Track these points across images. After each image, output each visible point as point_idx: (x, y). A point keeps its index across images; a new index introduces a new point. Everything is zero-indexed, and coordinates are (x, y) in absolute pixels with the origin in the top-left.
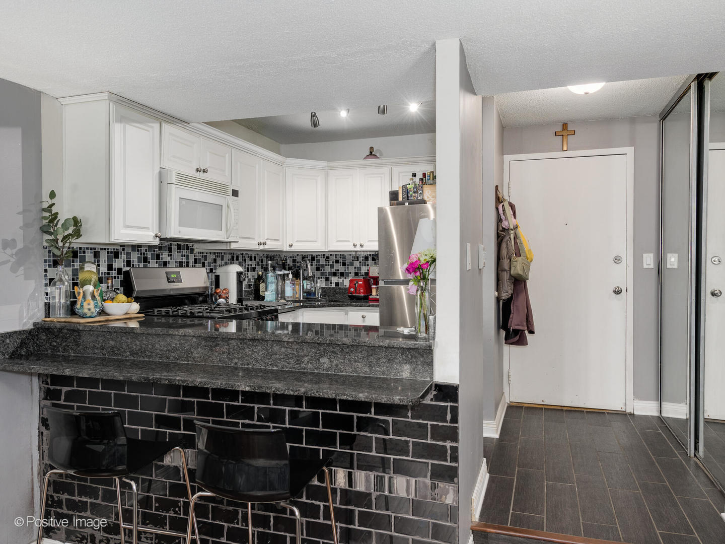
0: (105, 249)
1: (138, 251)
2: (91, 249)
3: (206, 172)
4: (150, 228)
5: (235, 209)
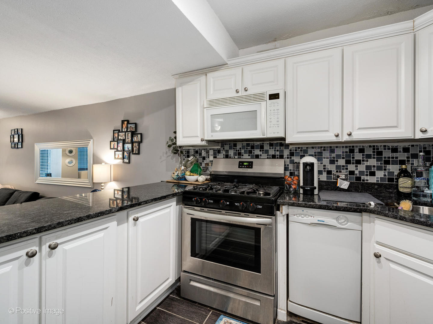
0: (212, 149)
1: (234, 149)
2: (205, 149)
3: (247, 90)
4: (199, 136)
5: (274, 110)
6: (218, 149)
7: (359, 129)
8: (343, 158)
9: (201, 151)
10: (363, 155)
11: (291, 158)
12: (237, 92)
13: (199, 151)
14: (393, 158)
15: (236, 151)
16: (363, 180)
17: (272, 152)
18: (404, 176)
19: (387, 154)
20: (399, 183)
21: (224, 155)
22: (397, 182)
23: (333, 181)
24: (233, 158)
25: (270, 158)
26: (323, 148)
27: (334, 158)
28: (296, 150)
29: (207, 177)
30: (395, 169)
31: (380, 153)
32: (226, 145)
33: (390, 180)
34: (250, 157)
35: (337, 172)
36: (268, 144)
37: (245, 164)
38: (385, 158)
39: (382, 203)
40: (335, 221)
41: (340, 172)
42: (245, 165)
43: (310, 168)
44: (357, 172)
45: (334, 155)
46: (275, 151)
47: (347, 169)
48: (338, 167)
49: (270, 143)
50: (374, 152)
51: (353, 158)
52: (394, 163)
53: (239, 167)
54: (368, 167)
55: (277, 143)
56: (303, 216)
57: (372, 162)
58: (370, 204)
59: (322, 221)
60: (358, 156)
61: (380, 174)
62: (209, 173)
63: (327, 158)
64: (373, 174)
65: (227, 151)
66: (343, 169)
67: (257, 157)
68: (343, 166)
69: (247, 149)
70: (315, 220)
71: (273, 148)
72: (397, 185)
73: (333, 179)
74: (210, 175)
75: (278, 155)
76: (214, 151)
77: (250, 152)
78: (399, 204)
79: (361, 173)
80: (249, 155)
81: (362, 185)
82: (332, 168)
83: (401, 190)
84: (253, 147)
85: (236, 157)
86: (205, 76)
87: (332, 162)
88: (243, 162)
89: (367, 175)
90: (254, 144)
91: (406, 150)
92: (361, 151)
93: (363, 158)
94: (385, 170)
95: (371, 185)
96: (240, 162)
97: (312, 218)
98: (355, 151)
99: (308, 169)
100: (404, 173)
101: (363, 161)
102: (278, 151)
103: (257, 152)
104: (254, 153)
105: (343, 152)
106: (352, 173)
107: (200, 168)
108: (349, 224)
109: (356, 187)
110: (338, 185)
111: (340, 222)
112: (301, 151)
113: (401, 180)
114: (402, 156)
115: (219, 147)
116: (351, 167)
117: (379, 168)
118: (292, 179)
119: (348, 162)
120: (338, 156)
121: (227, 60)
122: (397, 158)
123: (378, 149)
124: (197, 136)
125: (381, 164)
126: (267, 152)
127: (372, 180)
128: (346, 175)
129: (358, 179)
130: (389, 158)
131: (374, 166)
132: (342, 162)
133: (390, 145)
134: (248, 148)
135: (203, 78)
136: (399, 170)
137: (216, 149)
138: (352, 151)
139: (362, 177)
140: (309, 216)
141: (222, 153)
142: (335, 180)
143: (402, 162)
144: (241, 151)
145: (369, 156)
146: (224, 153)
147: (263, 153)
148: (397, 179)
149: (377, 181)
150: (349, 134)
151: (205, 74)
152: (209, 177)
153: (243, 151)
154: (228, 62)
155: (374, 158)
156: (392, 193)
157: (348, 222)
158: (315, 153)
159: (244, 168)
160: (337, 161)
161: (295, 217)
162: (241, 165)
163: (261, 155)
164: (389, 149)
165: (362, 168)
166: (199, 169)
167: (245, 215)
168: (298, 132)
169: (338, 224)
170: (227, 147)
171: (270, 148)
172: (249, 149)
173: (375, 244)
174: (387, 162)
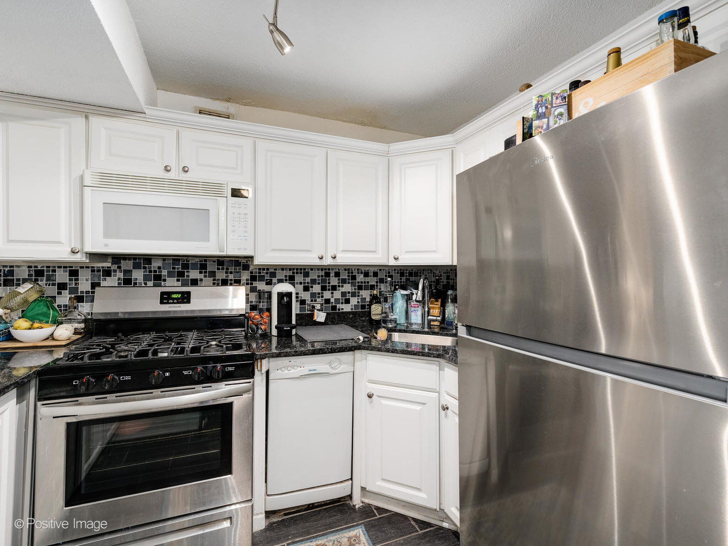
2: (65, 267)
3: (186, 172)
4: (64, 242)
5: (240, 214)
6: (103, 267)
7: (343, 251)
8: (319, 284)
9: (54, 271)
10: (339, 280)
11: (251, 284)
12: (167, 169)
13: (48, 271)
14: (365, 282)
15: (150, 272)
16: (339, 310)
17: (221, 275)
18: (376, 303)
19: (360, 278)
20: (372, 310)
21: (119, 279)
22: (370, 308)
23: (308, 313)
24: (143, 285)
25: (218, 285)
26: (295, 271)
27: (308, 283)
28: (260, 273)
29: (76, 325)
30: (366, 294)
31: (354, 278)
32: (126, 260)
33: (363, 307)
34: (180, 283)
35: (312, 301)
36: (214, 261)
37: (174, 296)
38: (358, 282)
39: (368, 336)
40: (327, 366)
41: (315, 301)
42: (174, 299)
43: (288, 299)
44: (332, 300)
45: (308, 280)
46: (227, 273)
47: (322, 297)
48: (313, 295)
49: (217, 260)
50: (348, 276)
51: (329, 283)
52: (366, 289)
53: (162, 303)
54: (343, 294)
55: (231, 260)
56: (289, 368)
57: (347, 288)
58: (359, 339)
59: (314, 370)
60: (334, 281)
61: (354, 301)
62: (83, 318)
63: (301, 283)
64: (347, 301)
65: (129, 272)
66: (319, 297)
67: (195, 282)
68: (319, 294)
69: (174, 268)
70: (305, 370)
71: (223, 269)
72: (370, 312)
73: (308, 311)
74: (85, 321)
75: (231, 280)
76: (93, 271)
77: (181, 274)
78: (377, 334)
79: (337, 301)
80: (178, 280)
81: (338, 315)
82: (306, 296)
83: (374, 317)
84: (186, 266)
85: (150, 283)
86: (84, 119)
87: (306, 289)
88: (169, 293)
89: (342, 303)
90: (189, 261)
91: (375, 274)
92: (337, 274)
93: (339, 283)
94: (358, 296)
95: (347, 314)
96: (162, 294)
97: (302, 368)
98: (331, 275)
99: (286, 300)
100: (375, 299)
101: (339, 286)
102: (231, 273)
103: (194, 274)
104: (188, 276)
105: (318, 276)
106: (327, 301)
107: (54, 309)
108: (342, 366)
109: (332, 318)
110: (315, 318)
111: (333, 366)
112: (267, 273)
113: (373, 307)
114: (372, 281)
115: (109, 265)
116: (327, 295)
117: (354, 295)
118: (261, 317)
119: (324, 288)
120: (314, 282)
121: (146, 106)
122: (368, 282)
123: (352, 273)
124: (59, 242)
125: (355, 289)
126: (213, 274)
127: (347, 308)
128: (322, 305)
129: (334, 308)
130: (362, 282)
131: (349, 292)
132: (317, 288)
133: (363, 269)
134: (176, 267)
135: (78, 122)
136: (371, 295)
137: (97, 267)
138: (327, 275)
139: (338, 306)
140: (297, 366)
141: (115, 276)
142: (309, 312)
143: (372, 287)
144: (161, 272)
145: (344, 281)
146: (121, 275)
147: (205, 276)
148: (370, 306)
149: (352, 309)
150: (333, 257)
151: (84, 115)
152: (82, 325)
153: (164, 273)
154: (146, 111)
155: (349, 283)
156: (363, 321)
157: (341, 364)
158: (286, 276)
159: (173, 303)
160: (312, 287)
161: (280, 371)
162: (166, 298)
163: (201, 280)
164: (362, 273)
165: (337, 294)
166: (51, 310)
167: (203, 387)
168: (274, 250)
169: (331, 370)
170: (127, 265)
171: (218, 269)
172: (178, 268)
173: (367, 384)
174: (360, 288)
